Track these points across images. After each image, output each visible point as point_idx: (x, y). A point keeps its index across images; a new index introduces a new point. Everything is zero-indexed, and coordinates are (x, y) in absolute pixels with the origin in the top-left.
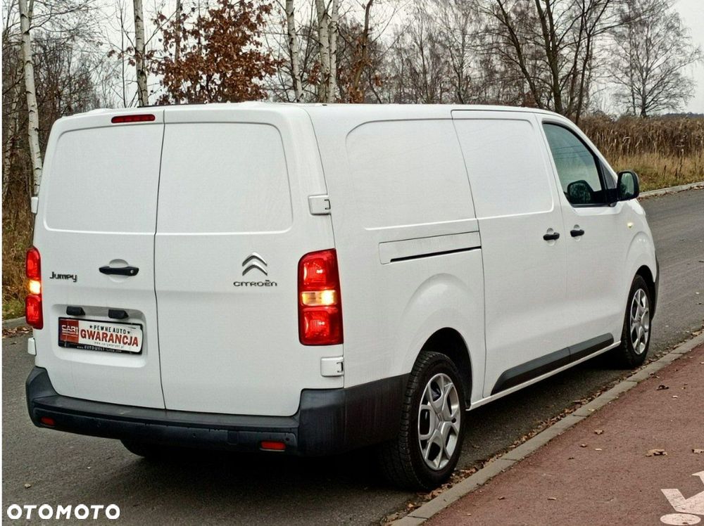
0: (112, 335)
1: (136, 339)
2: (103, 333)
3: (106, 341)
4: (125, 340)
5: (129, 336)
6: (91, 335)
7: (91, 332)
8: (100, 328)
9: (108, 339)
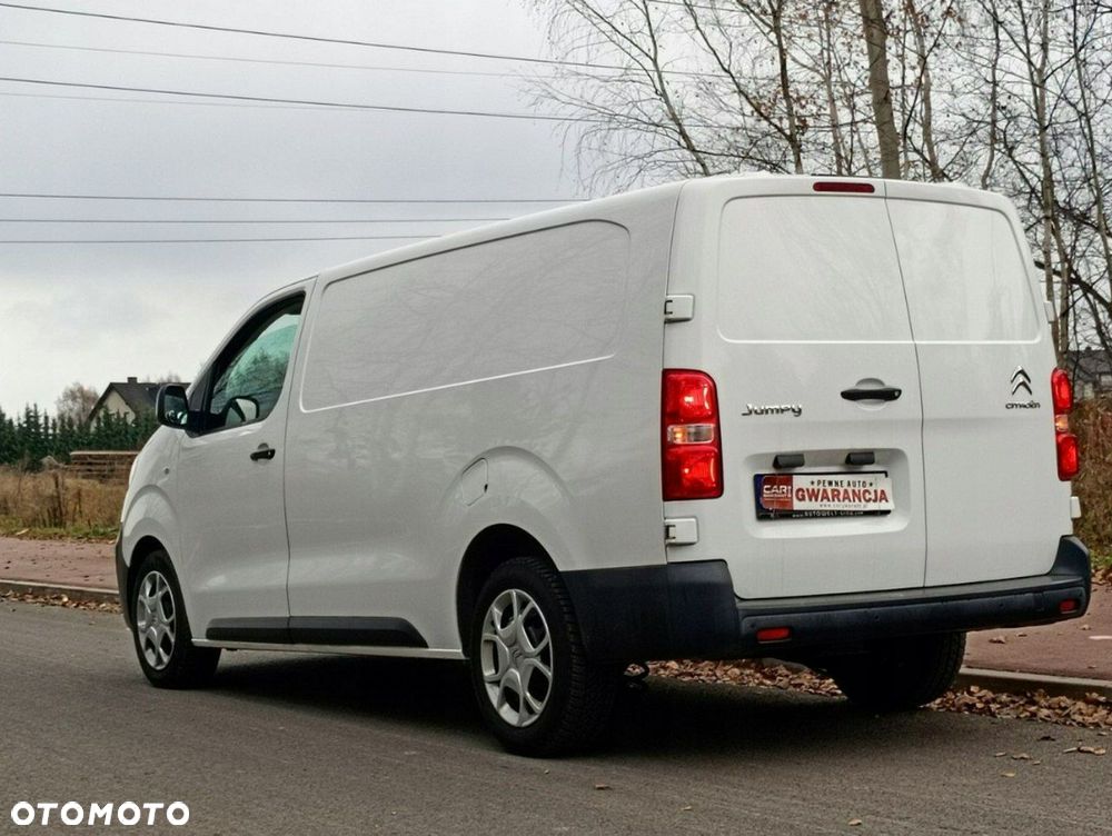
0: (846, 491)
1: (883, 492)
2: (833, 491)
3: (839, 500)
4: (868, 496)
5: (872, 489)
6: (813, 495)
7: (813, 490)
8: (826, 484)
9: (841, 497)
